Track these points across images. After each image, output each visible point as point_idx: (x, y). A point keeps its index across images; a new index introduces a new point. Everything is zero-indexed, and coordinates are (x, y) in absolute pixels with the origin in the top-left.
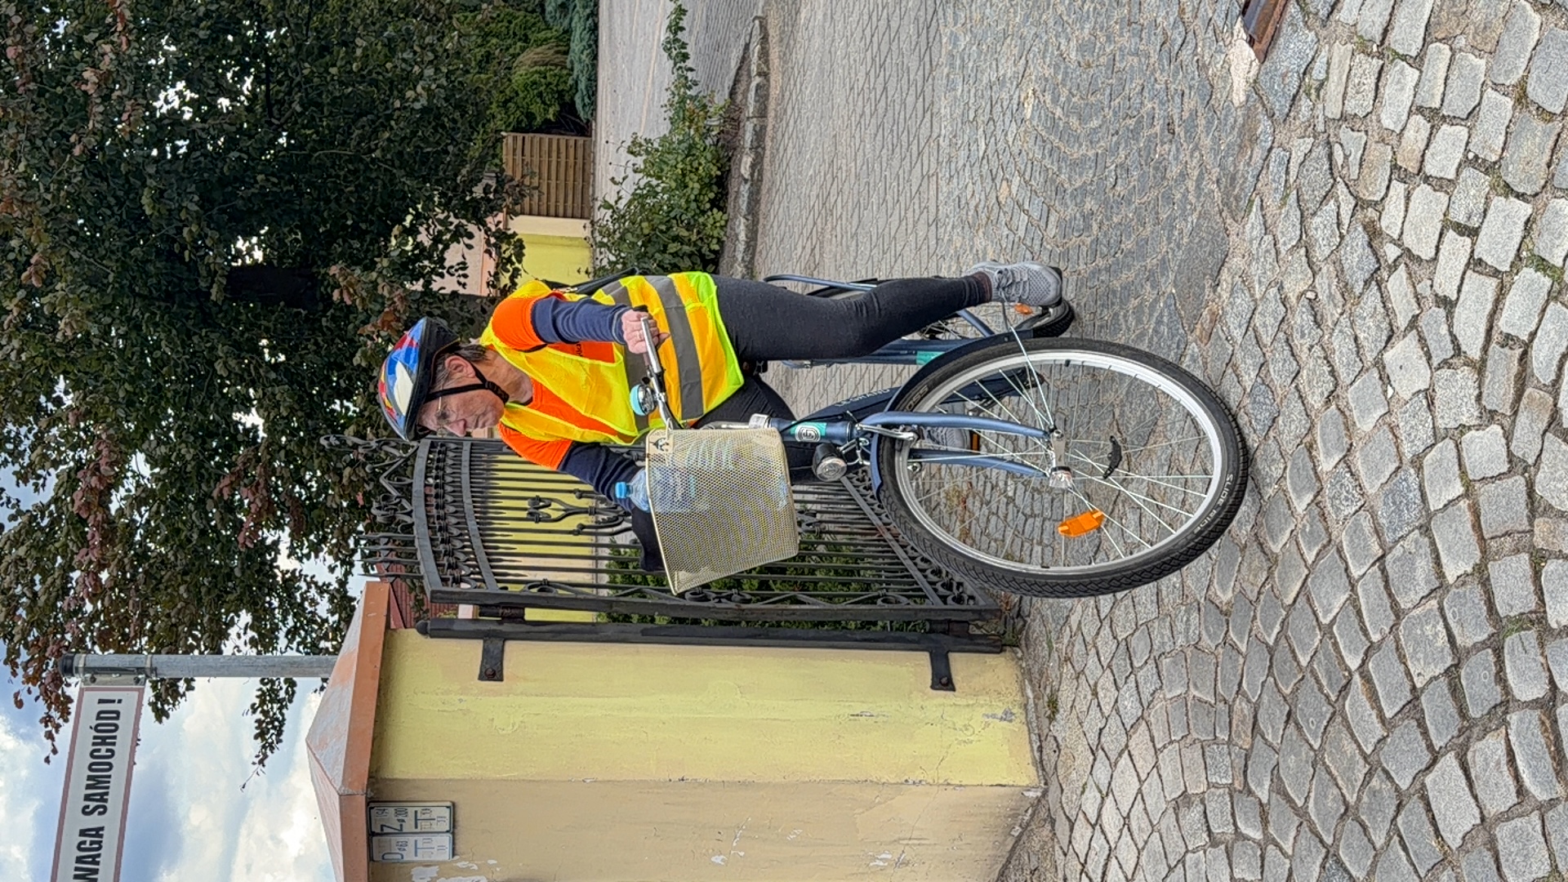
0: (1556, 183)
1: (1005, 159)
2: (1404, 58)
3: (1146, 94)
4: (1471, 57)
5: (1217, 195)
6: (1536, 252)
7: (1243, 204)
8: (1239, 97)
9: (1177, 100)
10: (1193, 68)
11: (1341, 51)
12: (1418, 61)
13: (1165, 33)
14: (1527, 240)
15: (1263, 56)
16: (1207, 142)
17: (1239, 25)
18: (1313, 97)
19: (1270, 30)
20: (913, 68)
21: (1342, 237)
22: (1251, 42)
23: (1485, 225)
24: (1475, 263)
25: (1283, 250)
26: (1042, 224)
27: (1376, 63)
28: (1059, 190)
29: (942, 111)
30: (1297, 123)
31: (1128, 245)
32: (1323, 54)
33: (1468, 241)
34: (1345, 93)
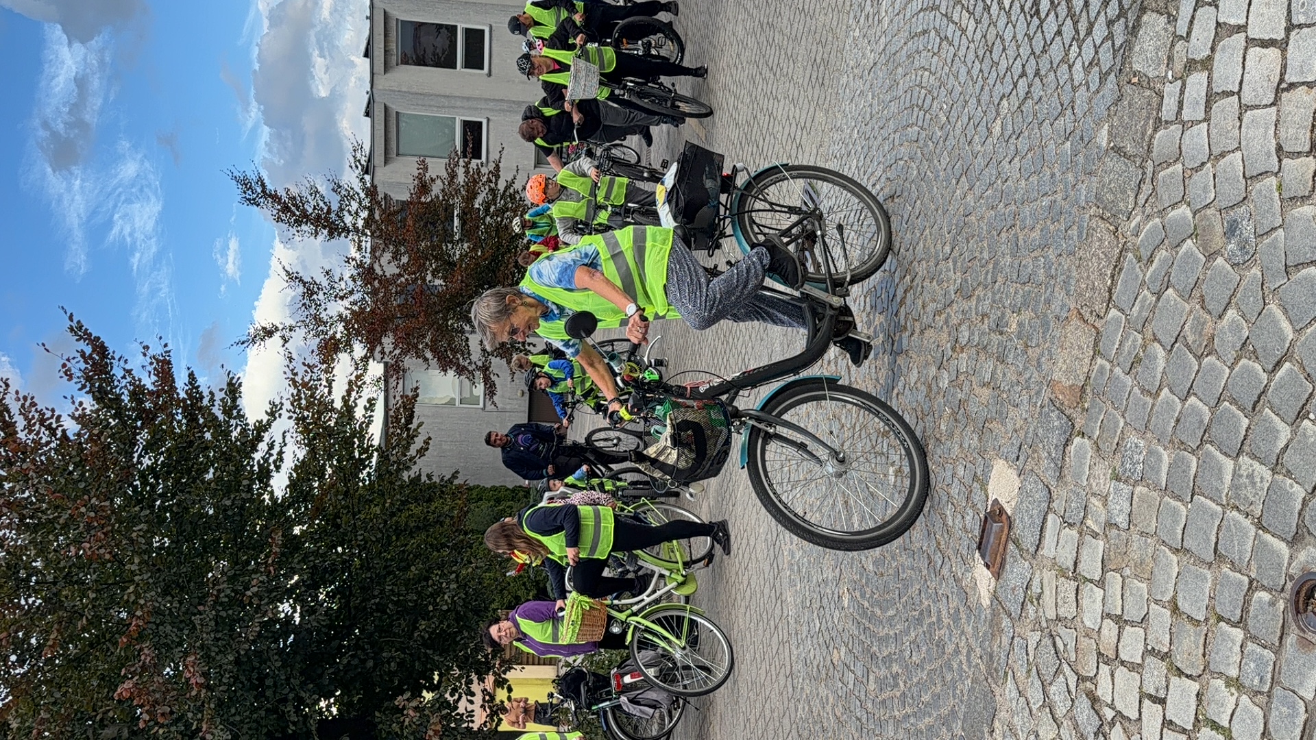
0: (1212, 667)
1: (834, 634)
2: (1091, 581)
3: (923, 595)
4: (1136, 581)
5: (982, 667)
6: (1208, 716)
7: (1001, 674)
8: (986, 602)
9: (944, 600)
10: (952, 580)
11: (1048, 575)
12: (1101, 583)
13: (929, 557)
14: (1200, 707)
15: (998, 576)
16: (969, 630)
17: (977, 555)
18: (1035, 603)
19: (999, 560)
20: (767, 571)
21: (1073, 700)
22: (988, 566)
23: (1169, 697)
24: (1167, 723)
25: (1034, 708)
26: (865, 680)
27: (1074, 584)
28: (873, 656)
29: (789, 599)
30: (1028, 621)
31: (926, 698)
32: (1037, 576)
33: (1160, 707)
34: (1056, 603)
